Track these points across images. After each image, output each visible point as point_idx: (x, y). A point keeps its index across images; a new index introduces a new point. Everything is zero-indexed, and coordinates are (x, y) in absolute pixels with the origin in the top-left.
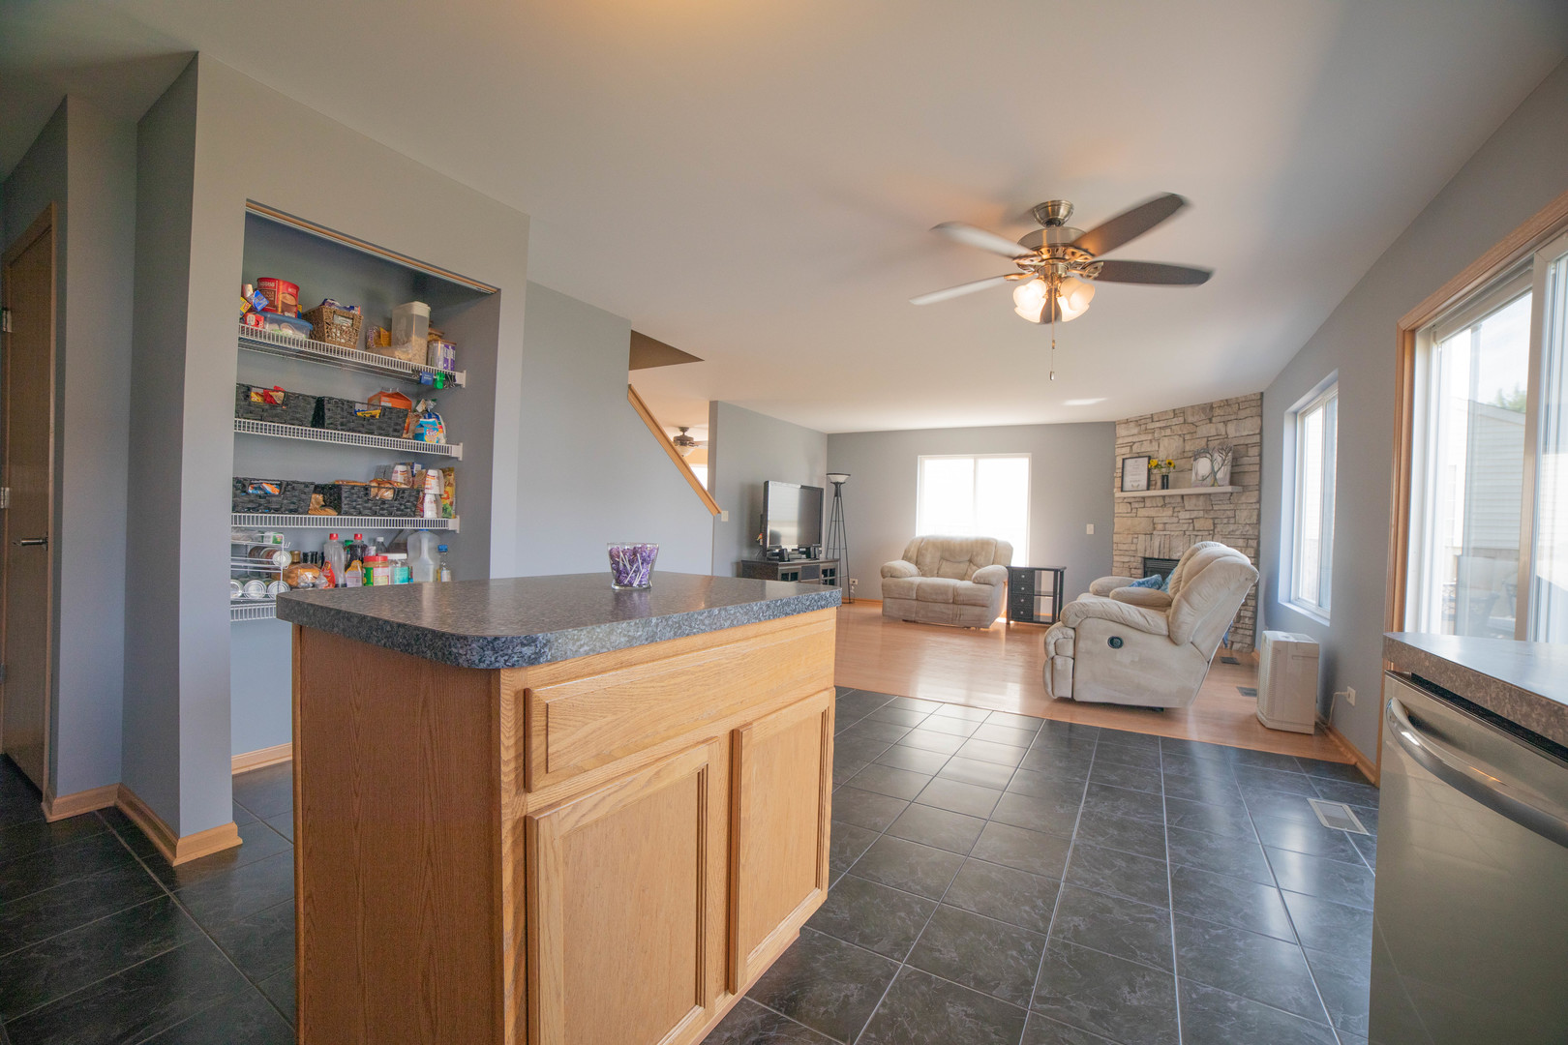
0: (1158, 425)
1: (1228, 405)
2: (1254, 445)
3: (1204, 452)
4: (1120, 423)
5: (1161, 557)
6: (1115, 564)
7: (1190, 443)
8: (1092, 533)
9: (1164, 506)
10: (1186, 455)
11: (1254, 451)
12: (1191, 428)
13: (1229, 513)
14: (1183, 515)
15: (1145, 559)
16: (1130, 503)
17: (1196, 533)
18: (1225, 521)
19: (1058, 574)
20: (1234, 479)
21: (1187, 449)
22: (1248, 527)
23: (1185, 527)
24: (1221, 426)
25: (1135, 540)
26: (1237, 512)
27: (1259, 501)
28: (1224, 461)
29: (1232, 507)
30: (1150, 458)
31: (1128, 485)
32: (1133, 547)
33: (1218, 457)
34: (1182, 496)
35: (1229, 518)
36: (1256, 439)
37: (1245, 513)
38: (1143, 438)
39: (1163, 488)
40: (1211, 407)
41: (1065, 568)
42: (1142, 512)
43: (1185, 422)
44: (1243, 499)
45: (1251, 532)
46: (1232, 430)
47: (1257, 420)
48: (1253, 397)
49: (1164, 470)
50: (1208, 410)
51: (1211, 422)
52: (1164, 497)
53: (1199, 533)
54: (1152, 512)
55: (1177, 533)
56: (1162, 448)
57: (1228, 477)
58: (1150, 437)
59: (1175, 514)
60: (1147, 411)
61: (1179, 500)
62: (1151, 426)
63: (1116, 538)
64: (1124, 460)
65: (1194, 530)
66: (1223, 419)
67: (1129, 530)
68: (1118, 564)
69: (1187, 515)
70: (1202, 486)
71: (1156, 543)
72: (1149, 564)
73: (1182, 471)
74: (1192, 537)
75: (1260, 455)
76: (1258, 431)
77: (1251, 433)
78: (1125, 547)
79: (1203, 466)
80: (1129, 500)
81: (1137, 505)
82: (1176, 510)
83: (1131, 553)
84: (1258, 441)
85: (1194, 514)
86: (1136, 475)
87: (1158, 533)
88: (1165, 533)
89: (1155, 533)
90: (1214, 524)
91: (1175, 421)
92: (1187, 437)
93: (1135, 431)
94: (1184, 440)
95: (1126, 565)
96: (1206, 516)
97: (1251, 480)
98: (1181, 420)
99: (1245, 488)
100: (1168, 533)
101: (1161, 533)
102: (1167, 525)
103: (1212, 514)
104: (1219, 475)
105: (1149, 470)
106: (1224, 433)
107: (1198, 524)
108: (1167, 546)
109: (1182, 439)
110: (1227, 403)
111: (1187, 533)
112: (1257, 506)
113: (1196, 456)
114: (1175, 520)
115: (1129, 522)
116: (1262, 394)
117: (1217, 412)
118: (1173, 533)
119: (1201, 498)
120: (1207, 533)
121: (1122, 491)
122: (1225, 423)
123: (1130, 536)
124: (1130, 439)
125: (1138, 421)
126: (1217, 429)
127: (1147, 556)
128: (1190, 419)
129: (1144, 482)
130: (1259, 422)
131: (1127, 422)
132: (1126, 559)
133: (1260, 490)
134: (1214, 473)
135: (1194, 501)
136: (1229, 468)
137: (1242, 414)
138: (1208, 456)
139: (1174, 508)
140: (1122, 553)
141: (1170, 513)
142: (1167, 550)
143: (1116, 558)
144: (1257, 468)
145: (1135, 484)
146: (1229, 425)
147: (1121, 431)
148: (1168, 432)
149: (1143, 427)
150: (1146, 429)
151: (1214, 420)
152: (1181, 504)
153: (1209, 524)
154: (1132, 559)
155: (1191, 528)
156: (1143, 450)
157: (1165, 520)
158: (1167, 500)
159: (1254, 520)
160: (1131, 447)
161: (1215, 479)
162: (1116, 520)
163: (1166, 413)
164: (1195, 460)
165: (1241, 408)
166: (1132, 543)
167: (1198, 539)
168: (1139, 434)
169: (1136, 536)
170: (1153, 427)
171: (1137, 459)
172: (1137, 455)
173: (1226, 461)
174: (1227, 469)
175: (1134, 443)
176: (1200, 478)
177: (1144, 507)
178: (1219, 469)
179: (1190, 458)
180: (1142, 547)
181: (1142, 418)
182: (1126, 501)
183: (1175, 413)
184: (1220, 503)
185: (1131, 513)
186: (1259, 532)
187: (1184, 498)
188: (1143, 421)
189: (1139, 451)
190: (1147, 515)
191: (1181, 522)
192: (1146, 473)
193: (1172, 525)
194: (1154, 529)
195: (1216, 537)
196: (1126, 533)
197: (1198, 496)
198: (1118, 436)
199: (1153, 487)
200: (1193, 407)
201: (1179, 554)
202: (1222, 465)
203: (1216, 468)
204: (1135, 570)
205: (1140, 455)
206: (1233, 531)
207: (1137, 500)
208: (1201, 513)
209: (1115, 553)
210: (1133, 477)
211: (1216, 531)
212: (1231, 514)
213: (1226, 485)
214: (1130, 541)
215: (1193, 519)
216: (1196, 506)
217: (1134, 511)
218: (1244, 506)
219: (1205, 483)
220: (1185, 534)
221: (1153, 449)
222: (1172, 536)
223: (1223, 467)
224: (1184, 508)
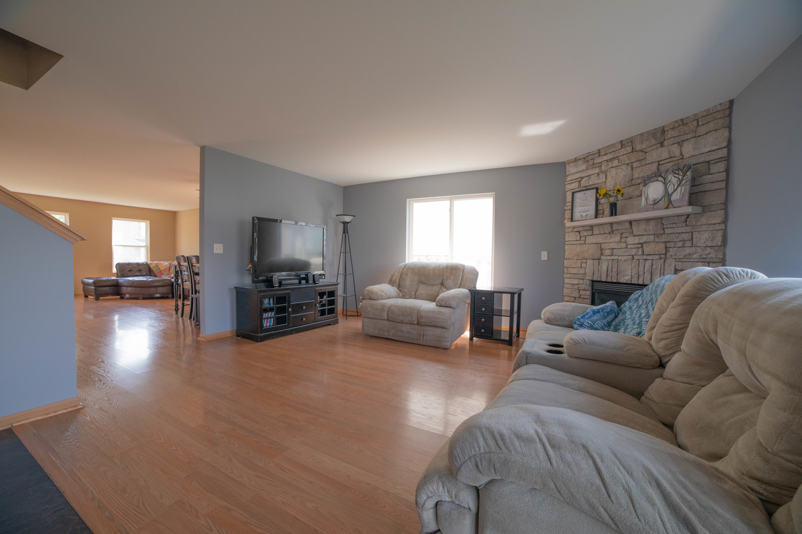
0: (605, 158)
1: (683, 124)
2: (719, 160)
3: (658, 175)
4: (570, 162)
5: (609, 280)
6: (566, 286)
7: (638, 170)
8: (546, 258)
9: (612, 232)
10: (634, 182)
11: (722, 166)
12: (641, 155)
14: (631, 240)
15: (593, 282)
16: (579, 232)
17: (645, 257)
18: (680, 244)
19: (516, 296)
20: (694, 198)
21: (636, 175)
22: (708, 250)
23: (634, 252)
24: (676, 150)
25: (584, 265)
26: (695, 235)
27: (725, 221)
28: (681, 181)
29: (688, 229)
30: (597, 189)
31: (577, 215)
32: (582, 271)
33: (673, 179)
34: (631, 222)
35: (684, 241)
36: (722, 154)
37: (706, 235)
38: (590, 172)
39: (612, 215)
40: (663, 131)
41: (522, 290)
42: (590, 240)
43: (633, 150)
44: (703, 220)
46: (688, 150)
47: (724, 132)
48: (719, 108)
49: (612, 200)
50: (659, 135)
51: (662, 146)
52: (611, 224)
53: (648, 257)
54: (600, 239)
55: (626, 257)
56: (609, 180)
57: (687, 198)
58: (597, 170)
59: (623, 240)
60: (595, 149)
61: (627, 225)
62: (599, 160)
63: (567, 263)
64: (573, 193)
65: (643, 254)
66: (678, 139)
67: (578, 255)
68: (568, 286)
69: (636, 240)
70: (653, 209)
71: (604, 268)
72: (598, 286)
73: (630, 198)
74: (641, 261)
75: (728, 171)
76: (725, 144)
77: (714, 148)
78: (574, 271)
79: (655, 190)
80: (578, 229)
81: (585, 233)
82: (624, 235)
83: (580, 276)
84: (725, 154)
85: (645, 239)
86: (585, 206)
87: (606, 258)
88: (612, 258)
89: (602, 257)
90: (666, 248)
91: (623, 151)
92: (635, 165)
93: (583, 167)
94: (632, 169)
95: (576, 289)
96: (657, 240)
97: (716, 199)
98: (629, 149)
99: (705, 209)
100: (616, 257)
101: (609, 258)
102: (615, 251)
103: (664, 238)
104: (675, 197)
105: (597, 200)
106: (679, 154)
107: (647, 249)
108: (615, 270)
109: (630, 168)
110: (683, 122)
111: (636, 257)
112: (723, 226)
113: (646, 181)
114: (623, 245)
115: (578, 248)
116: (731, 101)
117: (670, 134)
118: (621, 258)
119: (652, 223)
120: (657, 257)
121: (572, 220)
122: (680, 144)
123: (579, 261)
124: (579, 175)
125: (586, 159)
126: (669, 152)
127: (595, 279)
128: (639, 147)
129: (592, 212)
130: (726, 134)
131: (576, 160)
132: (576, 282)
133: (726, 209)
134: (667, 195)
135: (643, 226)
136: (688, 187)
137: (702, 130)
138: (660, 179)
139: (622, 234)
140: (572, 276)
141: (618, 238)
142: (614, 274)
143: (566, 281)
144: (723, 185)
145: (584, 214)
146: (685, 145)
147: (571, 169)
148: (616, 163)
149: (591, 163)
150: (594, 164)
151: (666, 143)
152: (630, 231)
153: (660, 248)
154: (581, 282)
155: (640, 253)
156: (591, 183)
157: (613, 246)
158: (615, 227)
159: (718, 240)
160: (580, 181)
161: (670, 201)
162: (566, 247)
163: (613, 145)
164: (645, 185)
165: (700, 123)
166: (581, 267)
167: (648, 263)
168: (587, 169)
169: (585, 261)
170: (600, 161)
171: (585, 192)
172: (585, 188)
173: (684, 181)
174: (685, 189)
175: (582, 178)
176: (651, 202)
177: (592, 235)
178: (675, 191)
179: (639, 184)
180: (591, 270)
181: (589, 154)
182: (575, 230)
183: (622, 144)
184: (674, 226)
185: (580, 240)
186: (724, 255)
187: (633, 223)
188: (590, 157)
189: (587, 185)
190: (595, 242)
191: (629, 247)
192: (594, 203)
193: (620, 250)
194: (602, 254)
195: (668, 261)
196: (576, 258)
197: (648, 220)
198: (567, 173)
199: (601, 216)
200: (642, 135)
201: (627, 278)
202: (678, 186)
203: (670, 190)
204: (584, 292)
205: (588, 187)
206: (689, 254)
207: (585, 228)
208: (651, 238)
209: (565, 276)
210: (582, 208)
211: (668, 255)
212: (686, 236)
213: (684, 206)
214: (579, 265)
215: (642, 244)
216: (645, 230)
217: (583, 238)
218: (704, 228)
219: (656, 206)
220: (633, 259)
221: (600, 181)
222: (620, 260)
223: (679, 188)
224: (632, 233)
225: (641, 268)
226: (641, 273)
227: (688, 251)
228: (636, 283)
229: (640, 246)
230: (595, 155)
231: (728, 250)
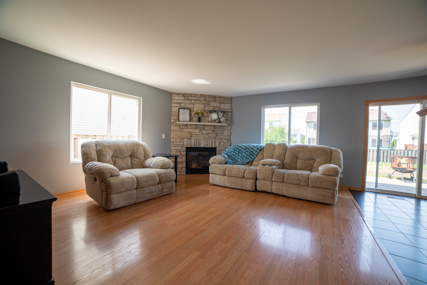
0: (193, 98)
2: (230, 112)
3: (215, 111)
4: (175, 94)
5: (196, 147)
6: (172, 150)
7: (207, 107)
8: (164, 138)
9: (196, 128)
10: (205, 111)
11: (230, 114)
12: (208, 103)
13: (221, 132)
14: (204, 132)
15: (187, 148)
16: (180, 126)
17: (209, 138)
18: (220, 134)
21: (206, 109)
22: (227, 137)
23: (205, 136)
24: (219, 105)
25: (182, 141)
26: (224, 132)
29: (222, 130)
30: (190, 110)
31: (181, 119)
32: (182, 143)
33: (221, 114)
34: (204, 125)
35: (221, 133)
36: (230, 110)
38: (186, 102)
39: (198, 122)
42: (185, 130)
44: (226, 128)
45: (228, 137)
46: (222, 106)
47: (230, 105)
48: (229, 98)
49: (200, 116)
50: (214, 98)
51: (215, 102)
52: (197, 125)
53: (210, 138)
54: (191, 130)
55: (203, 138)
56: (195, 108)
57: (225, 121)
58: (190, 102)
60: (189, 93)
61: (203, 126)
63: (172, 140)
64: (179, 108)
65: (208, 137)
66: (219, 102)
67: (179, 136)
68: (174, 151)
69: (207, 132)
70: (214, 122)
71: (193, 142)
73: (206, 117)
74: (208, 139)
75: (232, 116)
76: (231, 108)
77: (228, 108)
78: (178, 143)
79: (214, 116)
80: (179, 125)
81: (184, 127)
82: (201, 130)
83: (181, 146)
84: (231, 111)
85: (209, 132)
87: (194, 138)
88: (196, 138)
89: (192, 138)
91: (201, 98)
92: (206, 105)
93: (183, 98)
95: (179, 150)
96: (213, 132)
97: (230, 122)
98: (204, 99)
100: (198, 138)
101: (195, 138)
103: (215, 132)
104: (221, 120)
106: (219, 106)
107: (210, 135)
108: (198, 142)
109: (204, 106)
110: (220, 97)
112: (230, 130)
113: (211, 112)
114: (201, 133)
115: (179, 133)
116: (232, 97)
117: (217, 99)
118: (200, 138)
120: (213, 138)
121: (179, 121)
122: (220, 103)
123: (180, 139)
124: (180, 101)
125: (183, 95)
126: (217, 105)
127: (189, 146)
128: (207, 100)
129: (188, 119)
130: (231, 105)
131: (178, 94)
132: (178, 148)
133: (231, 126)
134: (219, 119)
135: (209, 127)
137: (226, 102)
138: (216, 113)
139: (200, 129)
140: (175, 146)
141: (199, 131)
142: (198, 144)
143: (172, 148)
144: (231, 119)
145: (184, 119)
147: (175, 97)
148: (198, 102)
149: (186, 98)
150: (188, 99)
151: (216, 101)
152: (203, 128)
153: (214, 135)
154: (181, 148)
155: (208, 136)
156: (186, 106)
157: (197, 133)
160: (180, 104)
162: (172, 133)
163: (197, 95)
164: (210, 113)
165: (225, 100)
166: (181, 142)
167: (210, 140)
168: (184, 100)
169: (183, 139)
170: (191, 99)
171: (184, 109)
172: (183, 108)
173: (224, 116)
174: (225, 118)
175: (182, 103)
176: (213, 119)
177: (187, 128)
178: (221, 118)
179: (207, 112)
180: (186, 143)
181: (185, 94)
182: (177, 125)
183: (202, 96)
184: (218, 128)
185: (180, 130)
186: (231, 138)
187: (205, 126)
188: (186, 95)
189: (184, 106)
190: (188, 131)
191: (203, 134)
192: (189, 115)
193: (199, 135)
194: (191, 136)
195: (217, 139)
196: (178, 138)
197: (211, 125)
198: (173, 98)
199: (191, 121)
200: (208, 95)
201: (203, 145)
202: (222, 117)
203: (220, 117)
204: (183, 152)
205: (185, 108)
206: (223, 138)
207: (184, 125)
208: (211, 132)
209: (171, 146)
210: (183, 116)
211: (217, 138)
212: (222, 132)
213: (225, 123)
214: (180, 141)
215: (208, 133)
216: (210, 129)
217: (181, 129)
218: (226, 130)
219: (215, 121)
220: (205, 139)
221: (191, 107)
222: (200, 139)
223: (223, 117)
224: (204, 129)
225: (208, 142)
226: (208, 143)
227: (222, 136)
228: (207, 147)
229: (207, 134)
230: (189, 96)
231: (231, 137)
